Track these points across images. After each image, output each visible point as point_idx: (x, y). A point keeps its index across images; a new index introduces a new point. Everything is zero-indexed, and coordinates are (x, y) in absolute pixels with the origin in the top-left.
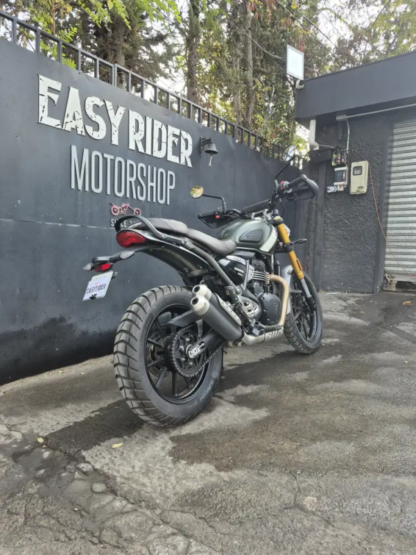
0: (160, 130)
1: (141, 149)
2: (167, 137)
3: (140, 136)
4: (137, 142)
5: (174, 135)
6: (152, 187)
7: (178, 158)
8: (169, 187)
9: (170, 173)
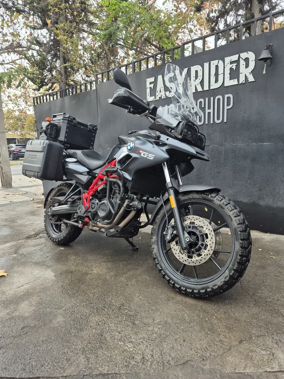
0: (217, 67)
1: (200, 89)
2: (224, 67)
3: (199, 81)
4: (197, 86)
5: (231, 63)
6: (209, 113)
7: (236, 80)
8: (226, 108)
9: (226, 96)
